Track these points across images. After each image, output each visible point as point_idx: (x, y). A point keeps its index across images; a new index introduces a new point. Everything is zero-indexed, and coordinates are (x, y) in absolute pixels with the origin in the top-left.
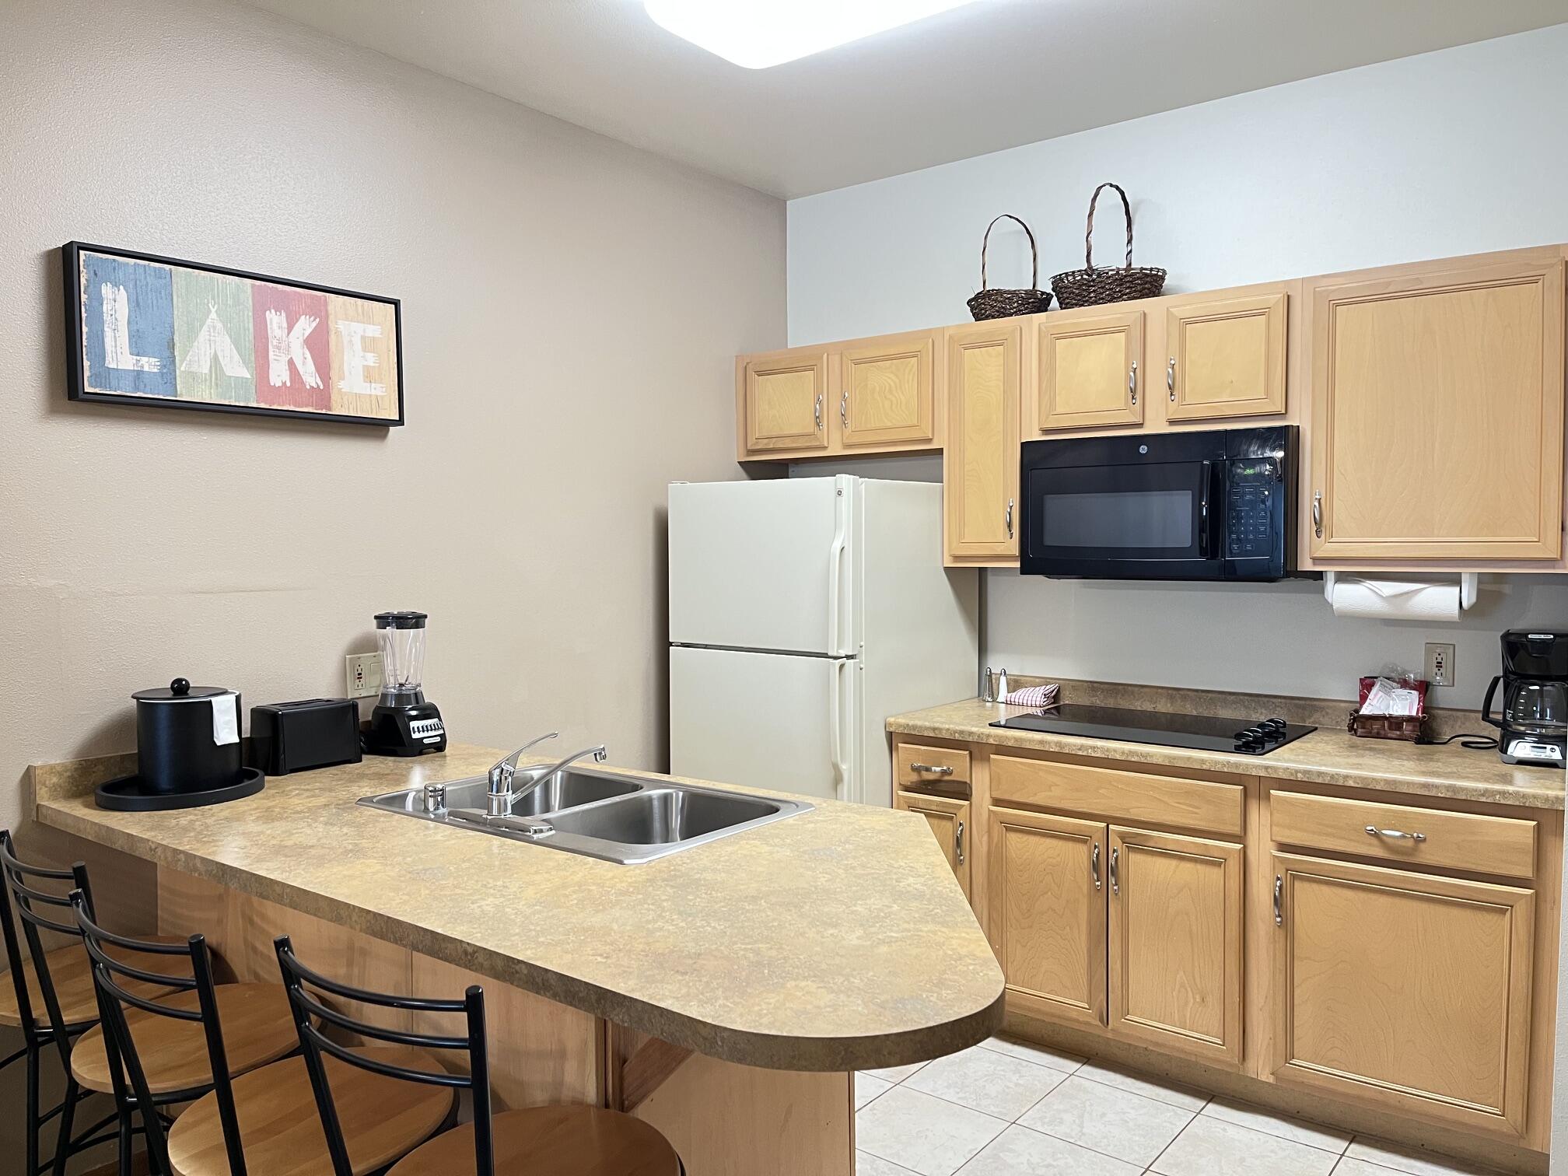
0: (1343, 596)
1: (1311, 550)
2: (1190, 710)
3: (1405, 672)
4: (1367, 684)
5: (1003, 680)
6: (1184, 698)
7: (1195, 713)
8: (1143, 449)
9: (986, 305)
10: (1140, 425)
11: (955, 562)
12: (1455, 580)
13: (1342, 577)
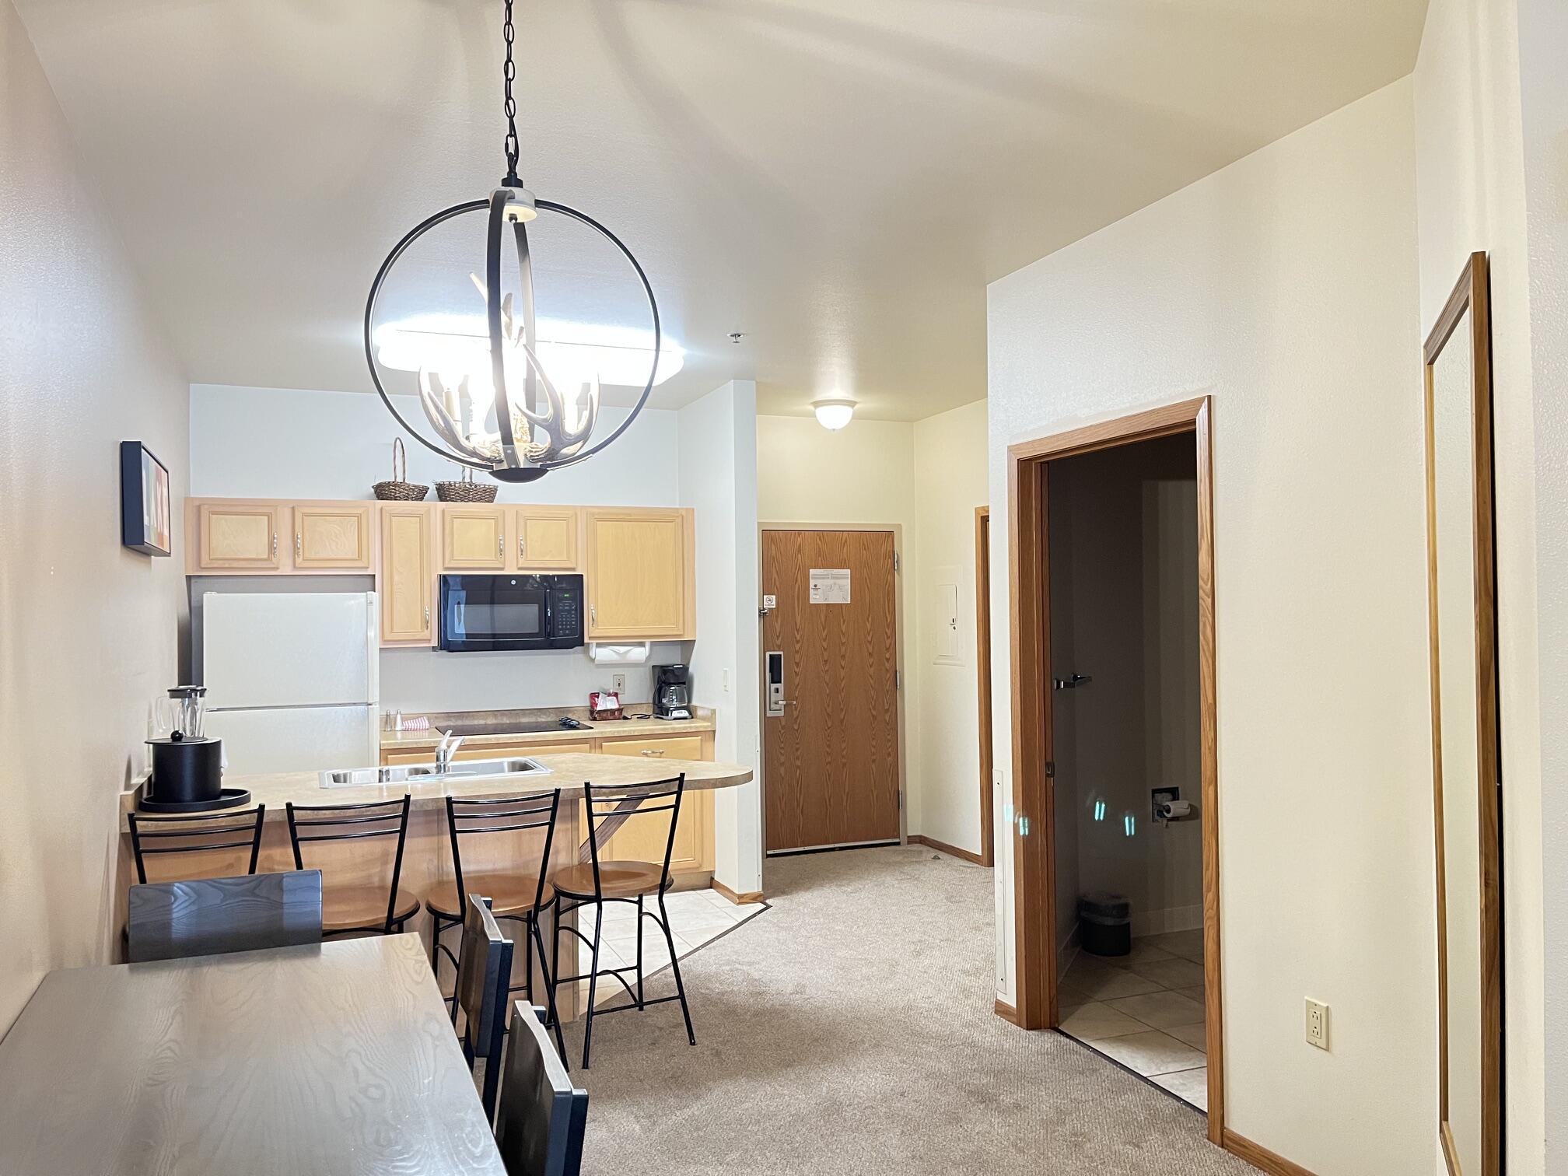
0: (602, 654)
1: (589, 631)
2: (506, 720)
3: (608, 690)
4: (594, 696)
5: (399, 716)
6: (503, 715)
7: (508, 722)
8: (513, 582)
9: (383, 492)
10: (502, 569)
11: (384, 645)
12: (642, 644)
13: (599, 645)
